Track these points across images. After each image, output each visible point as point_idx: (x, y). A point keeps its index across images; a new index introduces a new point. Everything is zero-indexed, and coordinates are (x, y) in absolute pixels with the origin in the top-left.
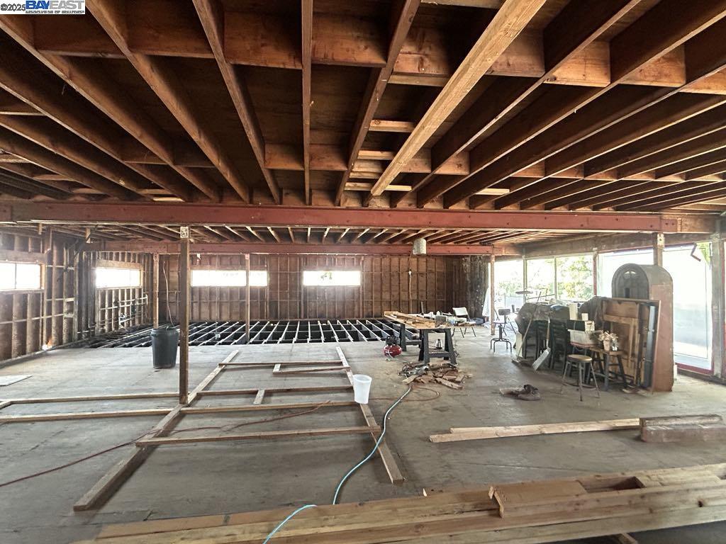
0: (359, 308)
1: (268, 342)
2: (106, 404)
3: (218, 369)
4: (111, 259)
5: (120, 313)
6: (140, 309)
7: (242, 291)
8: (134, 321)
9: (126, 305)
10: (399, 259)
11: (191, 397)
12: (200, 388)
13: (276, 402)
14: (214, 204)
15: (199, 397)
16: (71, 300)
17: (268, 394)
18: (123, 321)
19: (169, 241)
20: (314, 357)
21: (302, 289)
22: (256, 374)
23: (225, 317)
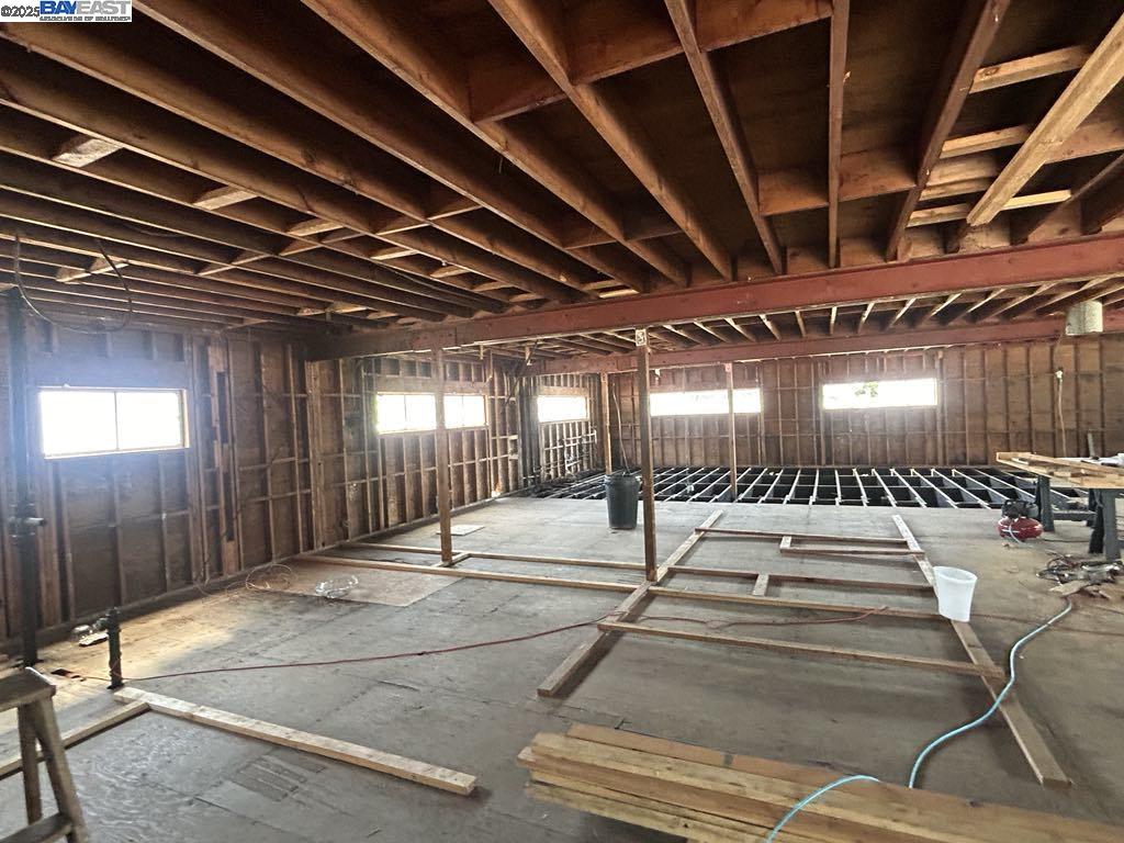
0: (935, 447)
1: (767, 501)
2: (560, 569)
3: (695, 537)
4: (552, 385)
5: (566, 455)
6: (588, 450)
7: (722, 422)
8: (582, 465)
9: (572, 444)
10: (1028, 351)
11: (661, 572)
12: (672, 561)
13: (788, 595)
14: (681, 290)
15: (671, 573)
16: (515, 437)
17: (775, 581)
18: (570, 464)
19: (620, 355)
20: (851, 530)
21: (821, 415)
22: (753, 549)
23: (698, 461)
